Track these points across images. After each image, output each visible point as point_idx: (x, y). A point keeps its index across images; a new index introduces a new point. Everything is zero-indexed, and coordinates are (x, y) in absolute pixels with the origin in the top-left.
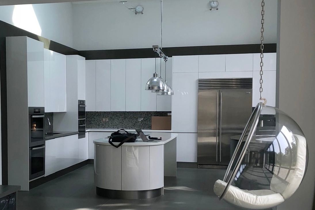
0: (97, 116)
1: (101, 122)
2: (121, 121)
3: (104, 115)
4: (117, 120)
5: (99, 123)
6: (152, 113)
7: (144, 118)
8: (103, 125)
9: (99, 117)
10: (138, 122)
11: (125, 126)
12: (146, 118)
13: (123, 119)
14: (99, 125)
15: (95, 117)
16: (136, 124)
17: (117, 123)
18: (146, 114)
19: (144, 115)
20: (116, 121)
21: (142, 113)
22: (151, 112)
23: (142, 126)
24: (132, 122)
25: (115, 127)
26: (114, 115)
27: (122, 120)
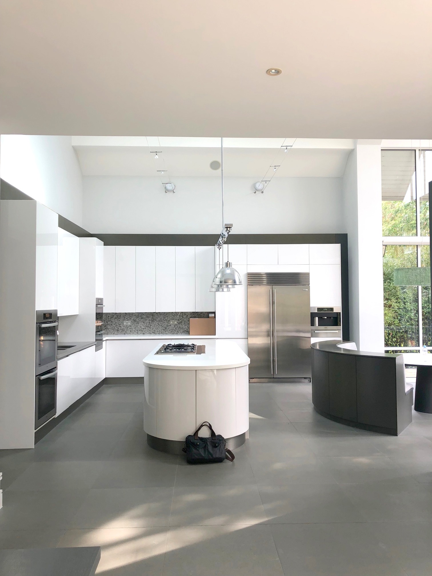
0: (116, 318)
1: (121, 327)
2: (147, 325)
3: (124, 318)
4: (142, 323)
5: (118, 328)
6: (187, 314)
7: (178, 320)
8: (123, 330)
9: (117, 320)
10: (170, 325)
11: (153, 331)
12: (180, 321)
13: (151, 321)
14: (118, 330)
15: (113, 320)
16: (167, 328)
17: (143, 327)
18: (180, 316)
19: (178, 316)
20: (141, 325)
21: (176, 314)
22: (186, 312)
23: (175, 331)
24: (162, 325)
25: (139, 332)
26: (138, 317)
27: (149, 323)
